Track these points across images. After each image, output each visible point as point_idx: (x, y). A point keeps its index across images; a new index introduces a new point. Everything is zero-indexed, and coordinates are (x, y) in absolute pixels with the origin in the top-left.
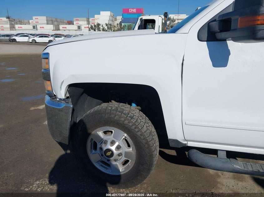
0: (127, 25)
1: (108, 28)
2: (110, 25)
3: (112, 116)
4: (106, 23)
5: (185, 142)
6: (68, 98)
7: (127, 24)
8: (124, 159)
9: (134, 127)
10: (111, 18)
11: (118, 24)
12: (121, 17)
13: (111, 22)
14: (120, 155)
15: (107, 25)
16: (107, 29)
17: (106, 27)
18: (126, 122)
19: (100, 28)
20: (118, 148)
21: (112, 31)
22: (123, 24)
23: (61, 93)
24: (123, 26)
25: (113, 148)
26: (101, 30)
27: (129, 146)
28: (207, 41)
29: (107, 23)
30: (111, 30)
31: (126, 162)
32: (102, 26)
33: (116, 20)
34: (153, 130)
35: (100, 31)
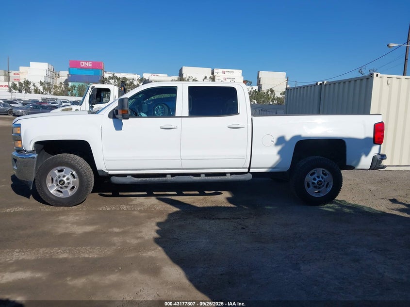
0: (77, 86)
1: (44, 88)
2: (47, 83)
3: (64, 159)
4: (41, 82)
5: (107, 172)
6: (33, 150)
7: (77, 84)
8: (71, 186)
9: (76, 165)
10: (50, 74)
11: (61, 83)
12: (68, 73)
13: (49, 80)
14: (69, 183)
15: (42, 84)
16: (42, 90)
17: (42, 87)
18: (72, 162)
19: (29, 88)
20: (68, 179)
21: (52, 93)
22: (70, 84)
23: (30, 147)
24: (71, 87)
25: (65, 179)
26: (32, 91)
27: (74, 178)
28: (113, 118)
29: (43, 81)
30: (50, 93)
31: (73, 188)
32: (34, 85)
33: (58, 76)
34: (89, 167)
35: (30, 92)
